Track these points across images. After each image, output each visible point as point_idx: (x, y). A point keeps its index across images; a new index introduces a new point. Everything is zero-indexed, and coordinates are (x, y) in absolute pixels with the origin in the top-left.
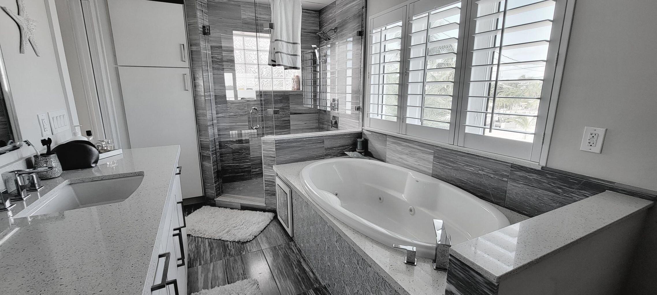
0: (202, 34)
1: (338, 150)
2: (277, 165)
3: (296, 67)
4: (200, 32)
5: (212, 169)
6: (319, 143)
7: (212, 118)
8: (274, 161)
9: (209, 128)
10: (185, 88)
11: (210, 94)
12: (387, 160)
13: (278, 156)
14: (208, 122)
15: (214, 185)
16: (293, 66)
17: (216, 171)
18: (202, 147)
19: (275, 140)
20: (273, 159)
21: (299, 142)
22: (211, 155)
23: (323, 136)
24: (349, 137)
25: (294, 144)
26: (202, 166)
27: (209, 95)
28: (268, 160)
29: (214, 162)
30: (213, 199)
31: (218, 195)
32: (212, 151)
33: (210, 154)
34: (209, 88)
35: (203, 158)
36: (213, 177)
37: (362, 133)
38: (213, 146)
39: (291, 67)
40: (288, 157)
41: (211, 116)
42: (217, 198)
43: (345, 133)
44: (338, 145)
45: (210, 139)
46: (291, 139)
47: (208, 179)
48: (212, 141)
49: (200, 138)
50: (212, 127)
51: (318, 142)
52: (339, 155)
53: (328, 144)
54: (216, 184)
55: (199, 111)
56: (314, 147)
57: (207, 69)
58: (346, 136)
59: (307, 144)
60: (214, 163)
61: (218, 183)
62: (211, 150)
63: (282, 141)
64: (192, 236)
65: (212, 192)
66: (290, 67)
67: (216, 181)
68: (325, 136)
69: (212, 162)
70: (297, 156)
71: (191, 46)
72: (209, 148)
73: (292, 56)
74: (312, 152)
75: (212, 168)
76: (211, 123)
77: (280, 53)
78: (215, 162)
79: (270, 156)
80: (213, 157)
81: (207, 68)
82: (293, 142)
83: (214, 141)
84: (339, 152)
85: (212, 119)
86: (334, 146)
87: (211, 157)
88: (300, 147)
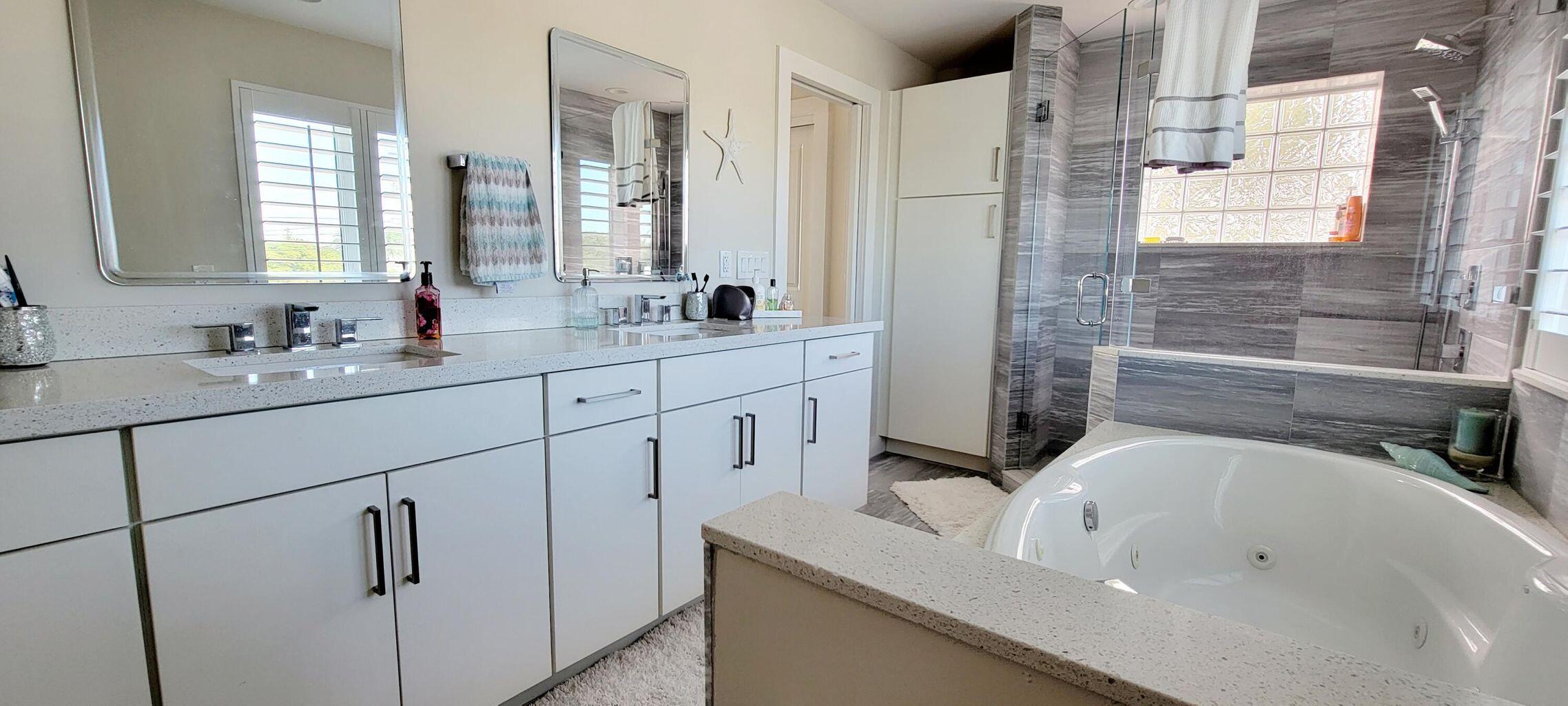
0: (1033, 121)
1: (1357, 430)
2: (1115, 420)
3: (1212, 163)
4: (1028, 117)
5: (1008, 405)
6: (1270, 390)
7: (1027, 296)
8: (1109, 408)
9: (1015, 315)
10: (988, 234)
11: (1032, 244)
12: (1553, 508)
13: (1120, 399)
14: (1015, 303)
15: (1006, 440)
16: (1203, 161)
17: (1018, 413)
18: (1000, 355)
19: (1120, 357)
20: (1108, 403)
21: (1192, 373)
22: (1010, 373)
23: (1295, 372)
24: (1422, 397)
25: (1175, 377)
26: (994, 395)
27: (1030, 246)
28: (1099, 405)
29: (1015, 391)
30: (1000, 471)
31: (1010, 466)
32: (1013, 366)
33: (1007, 372)
34: (1031, 231)
35: (998, 378)
36: (1007, 423)
37: (1510, 390)
38: (1020, 357)
39: (1196, 164)
40: (1152, 409)
41: (1027, 291)
42: (1007, 470)
43: (1404, 379)
44: (1360, 413)
45: (1013, 340)
46: (1168, 362)
47: (998, 425)
48: (1016, 345)
49: (1000, 336)
50: (1026, 315)
51: (1269, 386)
52: (1359, 450)
53: (1306, 399)
54: (1011, 441)
55: (1006, 280)
56: (1249, 398)
57: (1033, 193)
58: (1407, 390)
59: (1222, 386)
60: (1013, 393)
61: (1016, 440)
62: (1011, 363)
63: (1140, 363)
64: (908, 508)
65: (1001, 455)
66: (1193, 163)
67: (1014, 434)
68: (1300, 373)
69: (1009, 390)
70: (1181, 411)
71: (1012, 149)
72: (1008, 359)
73: (1204, 135)
74: (1241, 413)
75: (1008, 402)
76: (1023, 306)
77: (1163, 129)
78: (1018, 393)
79: (1104, 396)
80: (1015, 379)
81: (1034, 190)
82: (1174, 370)
83: (1023, 345)
84: (1360, 440)
85: (1027, 299)
86: (1339, 413)
87: (1009, 379)
88: (1198, 389)
